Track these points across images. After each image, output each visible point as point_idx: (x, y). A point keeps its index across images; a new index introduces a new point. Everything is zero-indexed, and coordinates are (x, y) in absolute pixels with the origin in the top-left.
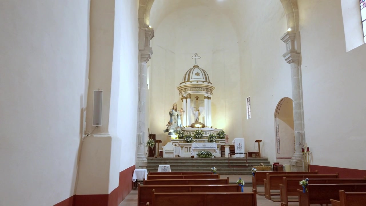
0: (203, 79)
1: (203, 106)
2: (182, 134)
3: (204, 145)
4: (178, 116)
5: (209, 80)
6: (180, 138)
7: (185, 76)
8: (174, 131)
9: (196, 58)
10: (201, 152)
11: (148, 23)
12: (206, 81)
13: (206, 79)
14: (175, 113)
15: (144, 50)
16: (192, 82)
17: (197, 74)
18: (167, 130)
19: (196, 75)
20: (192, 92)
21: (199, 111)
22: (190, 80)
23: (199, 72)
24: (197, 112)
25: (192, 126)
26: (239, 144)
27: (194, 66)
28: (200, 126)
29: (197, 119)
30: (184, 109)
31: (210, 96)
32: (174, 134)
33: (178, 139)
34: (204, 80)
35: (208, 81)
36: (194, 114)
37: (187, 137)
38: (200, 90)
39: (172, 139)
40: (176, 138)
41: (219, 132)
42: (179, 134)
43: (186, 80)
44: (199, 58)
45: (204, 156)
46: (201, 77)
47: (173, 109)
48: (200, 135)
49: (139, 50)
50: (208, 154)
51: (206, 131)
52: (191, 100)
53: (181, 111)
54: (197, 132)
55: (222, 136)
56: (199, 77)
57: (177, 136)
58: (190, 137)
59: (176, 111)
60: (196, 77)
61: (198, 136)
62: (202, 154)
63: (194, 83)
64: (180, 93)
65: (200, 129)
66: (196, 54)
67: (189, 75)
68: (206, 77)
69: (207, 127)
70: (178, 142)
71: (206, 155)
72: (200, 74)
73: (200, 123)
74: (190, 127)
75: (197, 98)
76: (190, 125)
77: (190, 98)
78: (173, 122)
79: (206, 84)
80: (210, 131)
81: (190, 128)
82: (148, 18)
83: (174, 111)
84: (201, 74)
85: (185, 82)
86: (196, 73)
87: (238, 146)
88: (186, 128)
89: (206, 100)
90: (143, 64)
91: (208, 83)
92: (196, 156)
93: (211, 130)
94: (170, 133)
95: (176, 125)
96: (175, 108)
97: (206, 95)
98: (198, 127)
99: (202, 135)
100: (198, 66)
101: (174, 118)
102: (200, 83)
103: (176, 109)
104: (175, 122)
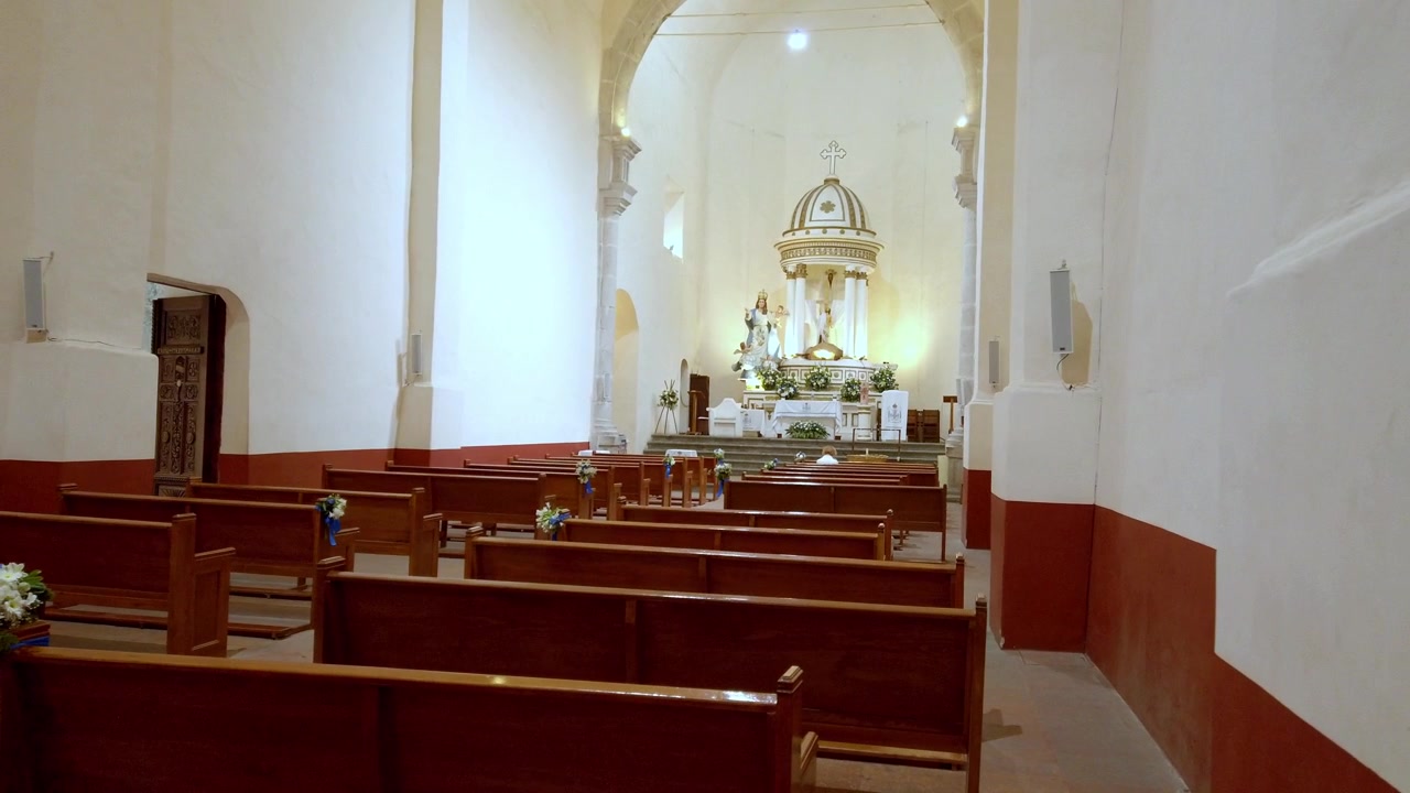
0: (844, 220)
1: (842, 298)
2: (773, 375)
3: (807, 407)
4: (769, 326)
5: (863, 222)
6: (768, 387)
7: (795, 212)
8: (756, 368)
9: (833, 154)
10: (798, 423)
11: (621, 122)
12: (853, 227)
13: (853, 221)
14: (763, 320)
15: (610, 189)
16: (811, 231)
17: (828, 207)
18: (739, 366)
19: (822, 209)
20: (809, 260)
21: (828, 312)
22: (806, 225)
23: (835, 200)
24: (824, 314)
25: (806, 356)
26: (895, 406)
27: (826, 181)
28: (831, 355)
29: (823, 337)
30: (788, 307)
31: (863, 269)
32: (753, 374)
33: (762, 390)
34: (847, 223)
35: (859, 225)
36: (817, 322)
37: (783, 385)
38: (831, 254)
39: (748, 390)
40: (758, 387)
41: (877, 372)
42: (766, 376)
43: (796, 226)
44: (842, 154)
45: (803, 435)
46: (837, 213)
47: (757, 307)
48: (823, 380)
49: (601, 190)
50: (814, 430)
51: (844, 369)
52: (807, 282)
53: (778, 314)
54: (816, 370)
55: (883, 384)
56: (830, 215)
57: (760, 383)
58: (790, 386)
59: (765, 312)
60: (824, 215)
61: (819, 383)
62: (797, 430)
63: (816, 234)
64: (783, 259)
65: (828, 363)
66: (834, 145)
67: (804, 210)
68: (852, 215)
69: (847, 358)
70: (763, 396)
71: (808, 431)
72: (834, 205)
73: (832, 347)
74: (800, 358)
75: (831, 275)
76: (802, 353)
77: (804, 275)
78: (755, 343)
79: (851, 235)
80: (857, 370)
81: (802, 361)
82: (622, 110)
83: (759, 313)
84: (838, 208)
85: (792, 230)
86: (823, 204)
87: (892, 412)
88: (791, 360)
89: (849, 281)
90: (609, 220)
91: (858, 234)
92: (785, 436)
93: (860, 365)
94: (744, 374)
95: (764, 350)
96: (761, 305)
97: (850, 268)
98: (824, 359)
99: (826, 379)
100: (837, 181)
101: (758, 334)
102: (833, 234)
103: (765, 306)
104: (761, 344)
